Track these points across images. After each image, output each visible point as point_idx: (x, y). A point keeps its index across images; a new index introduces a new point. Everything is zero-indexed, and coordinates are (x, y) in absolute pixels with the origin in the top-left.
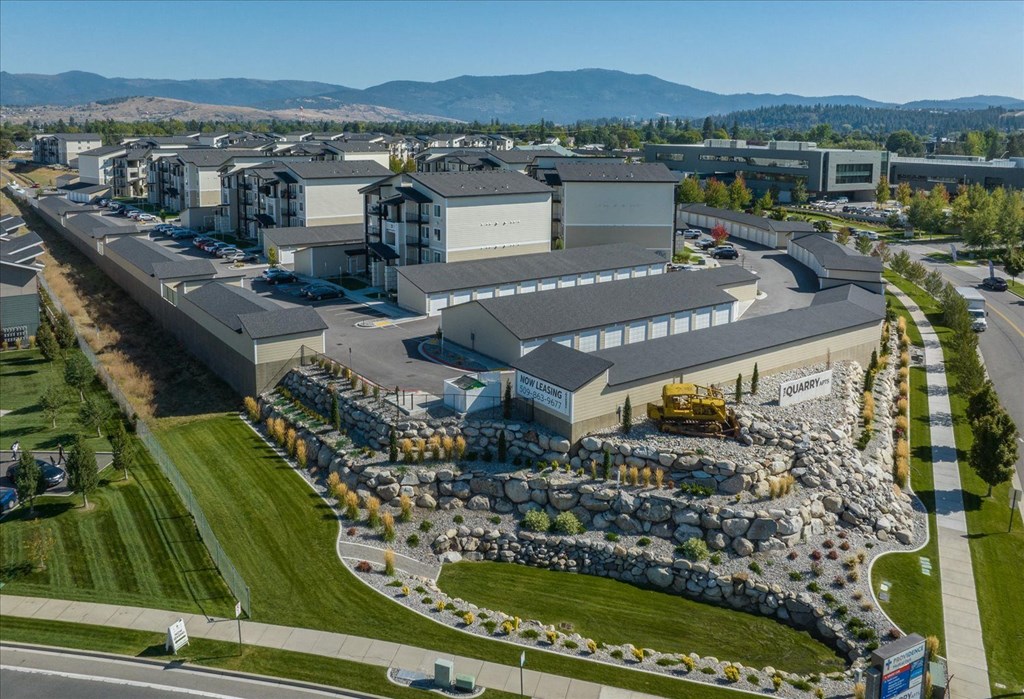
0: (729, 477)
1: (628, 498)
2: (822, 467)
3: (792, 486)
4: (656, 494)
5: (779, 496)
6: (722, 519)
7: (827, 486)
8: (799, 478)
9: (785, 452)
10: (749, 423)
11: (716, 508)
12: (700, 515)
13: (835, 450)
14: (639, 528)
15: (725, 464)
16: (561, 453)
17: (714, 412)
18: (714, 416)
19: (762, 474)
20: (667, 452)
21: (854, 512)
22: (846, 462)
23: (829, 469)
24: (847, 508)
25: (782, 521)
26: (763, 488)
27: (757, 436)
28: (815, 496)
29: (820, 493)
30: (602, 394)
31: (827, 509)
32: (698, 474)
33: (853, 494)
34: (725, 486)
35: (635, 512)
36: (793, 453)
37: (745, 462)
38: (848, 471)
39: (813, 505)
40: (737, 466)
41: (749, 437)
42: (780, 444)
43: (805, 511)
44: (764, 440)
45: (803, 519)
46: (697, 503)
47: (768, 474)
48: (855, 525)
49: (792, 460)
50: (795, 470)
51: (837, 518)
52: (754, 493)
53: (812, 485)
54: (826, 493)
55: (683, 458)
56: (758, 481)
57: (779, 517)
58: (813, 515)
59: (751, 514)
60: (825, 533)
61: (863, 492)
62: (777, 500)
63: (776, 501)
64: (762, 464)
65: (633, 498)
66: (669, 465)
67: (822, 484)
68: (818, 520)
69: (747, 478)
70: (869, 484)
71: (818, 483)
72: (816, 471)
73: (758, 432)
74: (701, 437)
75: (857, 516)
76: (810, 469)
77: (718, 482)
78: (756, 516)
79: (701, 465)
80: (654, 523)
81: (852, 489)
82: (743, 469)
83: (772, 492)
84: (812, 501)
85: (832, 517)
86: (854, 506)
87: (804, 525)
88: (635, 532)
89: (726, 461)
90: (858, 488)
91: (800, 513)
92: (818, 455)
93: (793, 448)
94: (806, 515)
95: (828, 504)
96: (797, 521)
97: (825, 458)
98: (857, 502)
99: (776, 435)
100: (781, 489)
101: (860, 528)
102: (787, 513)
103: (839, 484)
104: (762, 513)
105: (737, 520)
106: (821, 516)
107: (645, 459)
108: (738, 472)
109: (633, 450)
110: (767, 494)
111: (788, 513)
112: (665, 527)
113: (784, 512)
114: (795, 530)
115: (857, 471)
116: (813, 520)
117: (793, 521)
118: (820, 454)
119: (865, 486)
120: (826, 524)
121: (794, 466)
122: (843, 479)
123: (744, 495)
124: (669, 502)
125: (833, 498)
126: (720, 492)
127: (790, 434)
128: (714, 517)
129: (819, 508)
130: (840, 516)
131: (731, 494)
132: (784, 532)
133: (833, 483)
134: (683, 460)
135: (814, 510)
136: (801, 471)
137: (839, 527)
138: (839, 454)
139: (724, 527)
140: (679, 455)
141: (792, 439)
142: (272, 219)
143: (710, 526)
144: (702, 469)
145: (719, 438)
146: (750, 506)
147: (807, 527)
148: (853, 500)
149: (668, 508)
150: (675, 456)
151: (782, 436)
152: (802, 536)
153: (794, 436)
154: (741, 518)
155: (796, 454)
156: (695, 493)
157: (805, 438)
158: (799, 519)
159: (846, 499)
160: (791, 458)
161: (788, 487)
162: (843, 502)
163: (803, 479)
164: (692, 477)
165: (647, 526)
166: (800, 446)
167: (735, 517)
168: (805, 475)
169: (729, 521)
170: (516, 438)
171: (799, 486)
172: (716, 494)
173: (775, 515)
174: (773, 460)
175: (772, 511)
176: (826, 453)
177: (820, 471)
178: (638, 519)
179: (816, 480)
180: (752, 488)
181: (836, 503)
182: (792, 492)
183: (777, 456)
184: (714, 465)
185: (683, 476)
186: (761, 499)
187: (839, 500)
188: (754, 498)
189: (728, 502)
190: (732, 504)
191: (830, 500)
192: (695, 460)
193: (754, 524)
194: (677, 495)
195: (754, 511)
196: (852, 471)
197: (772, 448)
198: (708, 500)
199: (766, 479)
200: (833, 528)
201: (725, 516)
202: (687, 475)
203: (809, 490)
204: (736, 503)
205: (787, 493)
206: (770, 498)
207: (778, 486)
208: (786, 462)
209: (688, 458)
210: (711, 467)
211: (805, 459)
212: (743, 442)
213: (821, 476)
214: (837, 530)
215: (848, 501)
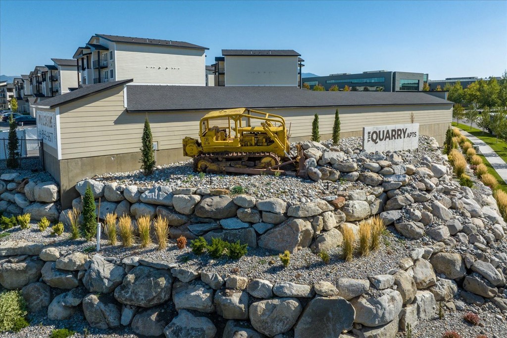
0: (276, 225)
1: (103, 266)
2: (425, 208)
3: (380, 238)
4: (150, 258)
5: (359, 254)
6: (250, 298)
7: (436, 236)
8: (391, 226)
9: (369, 189)
10: (319, 154)
11: (241, 280)
12: (214, 292)
13: (440, 187)
14: (112, 319)
15: (271, 204)
16: (44, 203)
17: (270, 141)
18: (272, 146)
19: (332, 220)
20: (186, 192)
21: (483, 277)
22: (458, 203)
23: (436, 211)
24: (470, 270)
25: (363, 301)
26: (332, 242)
27: (329, 169)
28: (419, 252)
29: (427, 248)
30: (117, 122)
31: (438, 272)
32: (229, 224)
33: (477, 248)
34: (268, 240)
35: (112, 290)
36: (380, 190)
37: (304, 200)
38: (462, 214)
39: (418, 268)
40: (289, 205)
41: (316, 170)
42: (362, 179)
43: (406, 278)
44: (338, 174)
45: (403, 293)
46: (214, 272)
47: (341, 220)
48: (486, 299)
49: (379, 201)
50: (385, 214)
51: (455, 287)
52: (316, 252)
53: (412, 236)
54: (436, 247)
55: (208, 200)
56: (324, 230)
57: (358, 293)
58: (420, 285)
59: (302, 289)
60: (441, 317)
61: (488, 243)
62: (356, 260)
63: (354, 263)
64: (331, 202)
65: (112, 266)
66: (187, 211)
67: (427, 233)
68: (427, 294)
69: (304, 225)
70: (494, 232)
71: (422, 231)
72: (418, 213)
73: (330, 164)
74: (249, 175)
75: (490, 283)
76: (408, 212)
77: (258, 235)
78: (314, 293)
79: (234, 209)
80: (140, 310)
81: (473, 240)
82: (298, 209)
83: (346, 246)
84: (415, 261)
85: (447, 286)
86: (481, 266)
87: (404, 305)
88: (104, 327)
89: (273, 199)
90: (482, 239)
91: (397, 283)
92: (418, 192)
93: (381, 184)
94: (407, 286)
95: (441, 266)
96: (393, 299)
97: (429, 196)
98: (485, 260)
99: (355, 165)
100: (363, 240)
101: (494, 302)
102: (372, 285)
103: (454, 234)
104: (326, 286)
105: (276, 301)
106: (430, 286)
107: (154, 205)
108: (289, 216)
109: (140, 192)
110: (339, 251)
111: (374, 284)
112: (154, 317)
113: (367, 284)
114: (388, 317)
115: (474, 215)
116: (420, 295)
117: (384, 299)
118: (421, 190)
119: (491, 235)
120: (440, 299)
121: (383, 208)
122: (459, 226)
123: (299, 255)
124: (166, 271)
125: (448, 255)
126: (258, 249)
127: (376, 165)
128: (235, 298)
129: (426, 272)
130: (460, 283)
131: (275, 253)
132: (368, 323)
133: (445, 232)
134: (206, 203)
135: (420, 277)
136: (394, 215)
137: (461, 304)
138: (447, 192)
139: (252, 318)
140: (203, 196)
141: (380, 170)
142: (44, 95)
143: (227, 315)
144: (235, 216)
145: (273, 174)
146: (305, 274)
147: (409, 308)
148: (479, 256)
149: (163, 281)
150: (197, 198)
151: (364, 168)
152: (401, 326)
153: (382, 167)
154: (283, 297)
155: (385, 192)
156: (214, 255)
157: (398, 170)
158: (396, 294)
159: (468, 256)
160: (378, 197)
161: (374, 238)
162: (464, 260)
163: (398, 226)
164: (221, 228)
165: (127, 314)
166: (392, 179)
167: (274, 296)
168: (399, 220)
169: (262, 305)
170: (7, 190)
171: (392, 237)
172: (249, 255)
173: (350, 288)
174: (350, 198)
175: (345, 281)
176: (428, 190)
177: (423, 214)
178: (115, 301)
179: (418, 228)
180: (313, 242)
181: (452, 263)
182: (381, 247)
183: (356, 193)
184: (255, 207)
185: (206, 227)
186: (326, 261)
187: (457, 257)
188: (315, 258)
189: (267, 266)
190: (273, 270)
191: (443, 258)
192: (225, 201)
193: (308, 310)
194: (183, 259)
195: (312, 284)
196: (468, 214)
197: (350, 184)
198: (234, 265)
199: (339, 228)
200: (451, 305)
201: (255, 294)
202: (213, 225)
203: (408, 243)
204: (281, 268)
205: (372, 248)
206: (342, 258)
207: (357, 237)
208: (371, 203)
209: (216, 199)
210: (249, 211)
211: (400, 198)
212: (308, 178)
213: (424, 220)
214: (459, 309)
215: (471, 258)
